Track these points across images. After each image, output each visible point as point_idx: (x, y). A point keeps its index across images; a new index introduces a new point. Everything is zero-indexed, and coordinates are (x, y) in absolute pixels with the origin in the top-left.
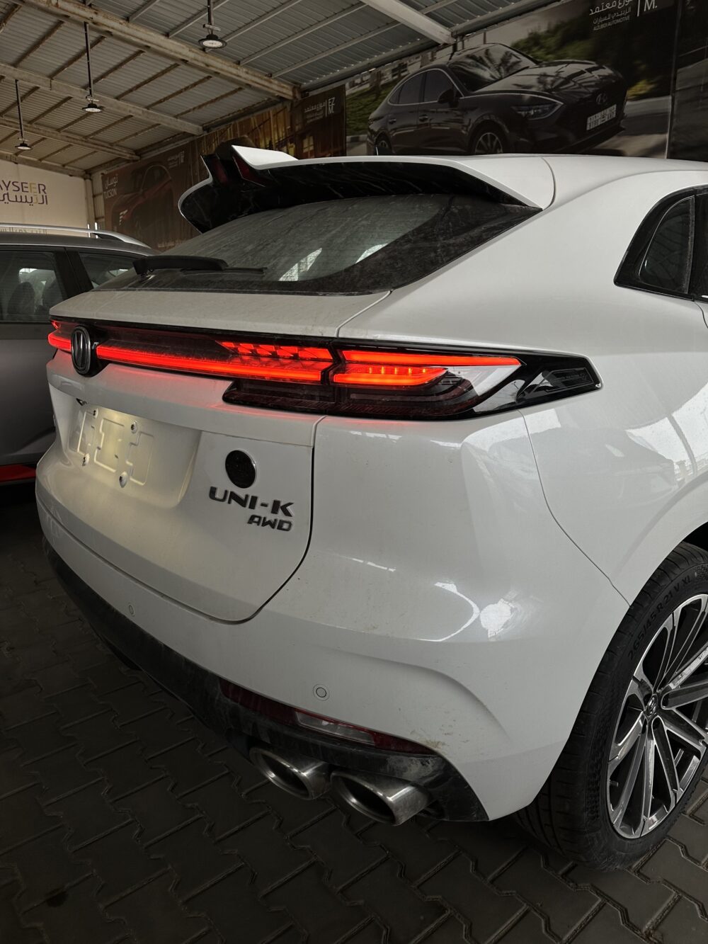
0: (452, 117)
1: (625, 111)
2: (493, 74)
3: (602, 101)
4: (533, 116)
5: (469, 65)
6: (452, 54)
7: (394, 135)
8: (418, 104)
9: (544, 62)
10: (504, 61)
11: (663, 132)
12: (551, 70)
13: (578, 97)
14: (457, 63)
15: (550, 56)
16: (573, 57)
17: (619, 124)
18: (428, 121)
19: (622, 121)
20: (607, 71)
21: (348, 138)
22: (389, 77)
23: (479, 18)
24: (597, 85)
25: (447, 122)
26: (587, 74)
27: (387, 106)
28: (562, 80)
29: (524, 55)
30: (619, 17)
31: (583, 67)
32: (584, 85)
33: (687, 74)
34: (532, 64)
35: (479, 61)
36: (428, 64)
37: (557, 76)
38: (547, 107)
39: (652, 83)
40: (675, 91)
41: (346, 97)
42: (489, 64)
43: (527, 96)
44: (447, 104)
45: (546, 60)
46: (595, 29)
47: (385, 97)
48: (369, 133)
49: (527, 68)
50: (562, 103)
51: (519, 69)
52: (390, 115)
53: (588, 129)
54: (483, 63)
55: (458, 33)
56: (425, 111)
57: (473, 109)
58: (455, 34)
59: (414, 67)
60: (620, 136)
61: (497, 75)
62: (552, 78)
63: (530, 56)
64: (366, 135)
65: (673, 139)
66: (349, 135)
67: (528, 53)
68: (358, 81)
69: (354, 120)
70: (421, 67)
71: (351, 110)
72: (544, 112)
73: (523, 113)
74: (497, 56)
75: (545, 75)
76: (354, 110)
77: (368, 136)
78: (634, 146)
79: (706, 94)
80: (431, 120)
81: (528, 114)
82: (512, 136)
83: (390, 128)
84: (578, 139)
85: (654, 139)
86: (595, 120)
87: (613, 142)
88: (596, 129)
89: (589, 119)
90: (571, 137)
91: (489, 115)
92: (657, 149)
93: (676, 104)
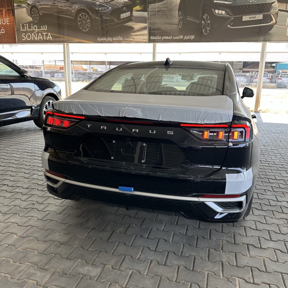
0: (67, 5)
1: (133, 14)
3: (125, 10)
4: (101, 10)
7: (40, 7)
11: (146, 23)
13: (117, 7)
19: (133, 17)
20: (126, 1)
21: (15, 4)
24: (123, 4)
25: (65, 6)
33: (151, 6)
38: (106, 8)
39: (141, 7)
40: (148, 11)
43: (98, 3)
48: (27, 4)
50: (111, 8)
53: (121, 18)
56: (54, 0)
57: (76, 3)
60: (132, 22)
64: (25, 5)
65: (149, 26)
72: (105, 10)
73: (97, 9)
77: (27, 6)
78: (137, 26)
79: (158, 14)
80: (57, 4)
81: (99, 9)
82: (93, 16)
83: (38, 4)
84: (118, 21)
85: (143, 25)
86: (123, 16)
87: (130, 23)
88: (124, 19)
89: (121, 15)
90: (116, 20)
91: (83, 7)
92: (145, 28)
93: (149, 15)
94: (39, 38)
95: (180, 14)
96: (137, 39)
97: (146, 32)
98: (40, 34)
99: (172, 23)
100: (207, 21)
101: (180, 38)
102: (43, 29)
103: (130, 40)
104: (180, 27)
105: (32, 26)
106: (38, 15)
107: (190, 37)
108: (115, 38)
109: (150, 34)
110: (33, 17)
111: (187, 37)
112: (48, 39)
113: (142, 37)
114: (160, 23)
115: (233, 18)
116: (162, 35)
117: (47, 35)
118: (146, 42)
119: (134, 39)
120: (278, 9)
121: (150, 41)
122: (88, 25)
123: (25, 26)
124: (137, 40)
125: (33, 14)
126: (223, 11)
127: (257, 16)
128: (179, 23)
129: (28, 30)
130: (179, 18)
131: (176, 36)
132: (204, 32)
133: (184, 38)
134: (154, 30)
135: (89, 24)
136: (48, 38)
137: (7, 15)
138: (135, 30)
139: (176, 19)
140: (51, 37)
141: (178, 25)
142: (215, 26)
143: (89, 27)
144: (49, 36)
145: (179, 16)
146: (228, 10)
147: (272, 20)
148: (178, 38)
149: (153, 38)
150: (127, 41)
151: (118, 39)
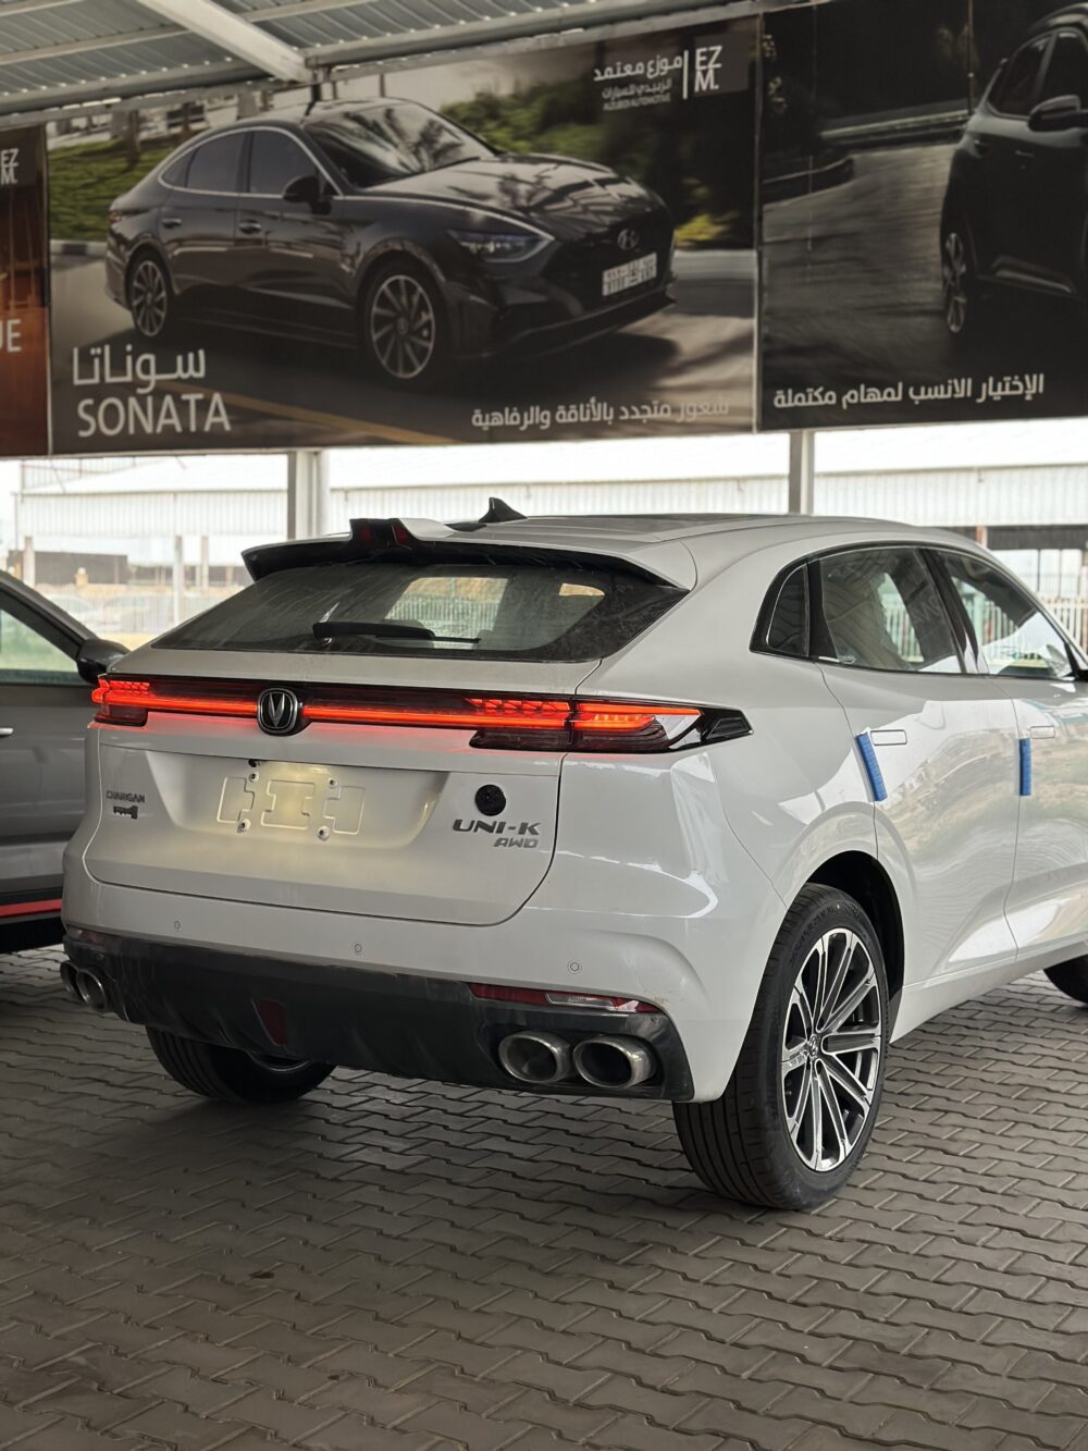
0: (318, 234)
1: (673, 269)
2: (405, 160)
3: (628, 244)
4: (498, 253)
5: (351, 132)
6: (311, 106)
7: (177, 252)
8: (235, 194)
9: (511, 154)
10: (428, 138)
11: (749, 315)
12: (526, 171)
13: (583, 230)
14: (321, 124)
15: (521, 144)
16: (567, 153)
17: (665, 290)
18: (260, 235)
19: (670, 286)
20: (633, 189)
21: (56, 244)
22: (158, 126)
23: (365, 41)
24: (615, 212)
25: (307, 242)
26: (597, 190)
27: (157, 189)
28: (547, 194)
29: (469, 134)
30: (650, 94)
31: (590, 175)
32: (592, 208)
33: (782, 215)
34: (487, 154)
35: (373, 129)
36: (255, 115)
37: (539, 183)
38: (521, 241)
39: (717, 224)
40: (761, 243)
41: (47, 153)
42: (396, 139)
43: (479, 214)
44: (305, 205)
45: (515, 150)
46: (606, 107)
47: (150, 169)
48: (112, 241)
49: (476, 159)
50: (551, 238)
51: (461, 157)
52: (164, 209)
53: (606, 292)
54: (381, 134)
55: (321, 62)
56: (253, 213)
57: (364, 224)
58: (313, 62)
59: (222, 116)
60: (668, 313)
61: (413, 164)
62: (528, 187)
63: (480, 136)
64: (104, 245)
65: (766, 330)
66: (56, 238)
67: (477, 131)
68: (80, 122)
69: (71, 207)
70: (239, 118)
71: (64, 182)
72: (516, 250)
73: (473, 247)
74: (413, 126)
75: (514, 179)
76: (71, 183)
77: (110, 248)
78: (694, 333)
79: (817, 257)
80: (267, 233)
81: (483, 249)
82: (453, 290)
83: (166, 235)
84: (588, 308)
85: (731, 327)
86: (616, 279)
88: (621, 295)
89: (606, 274)
90: (574, 306)
91: (401, 240)
92: (737, 346)
93: (766, 266)
94: (162, 421)
95: (950, 246)
96: (695, 413)
97: (748, 366)
98: (168, 400)
99: (903, 305)
101: (954, 391)
102: (185, 369)
103: (656, 416)
104: (953, 328)
105: (129, 359)
106: (163, 294)
107: (1016, 388)
108: (567, 410)
109: (771, 380)
110: (139, 307)
111: (995, 389)
112: (207, 428)
113: (724, 402)
114: (829, 308)
116: (841, 384)
117: (203, 406)
118: (746, 429)
119: (676, 410)
121: (771, 420)
122: (424, 343)
123: (97, 361)
124: (694, 417)
125: (139, 292)
128: (947, 305)
129: (109, 379)
130: (947, 272)
131: (930, 384)
133: (977, 392)
134: (793, 351)
135: (428, 339)
136: (211, 419)
137: (12, 303)
138: (681, 359)
139: (927, 279)
140: (224, 419)
141: (942, 314)
143: (425, 350)
144: (217, 413)
145: (946, 258)
148: (938, 393)
149: (787, 401)
150: (639, 422)
151: (585, 416)
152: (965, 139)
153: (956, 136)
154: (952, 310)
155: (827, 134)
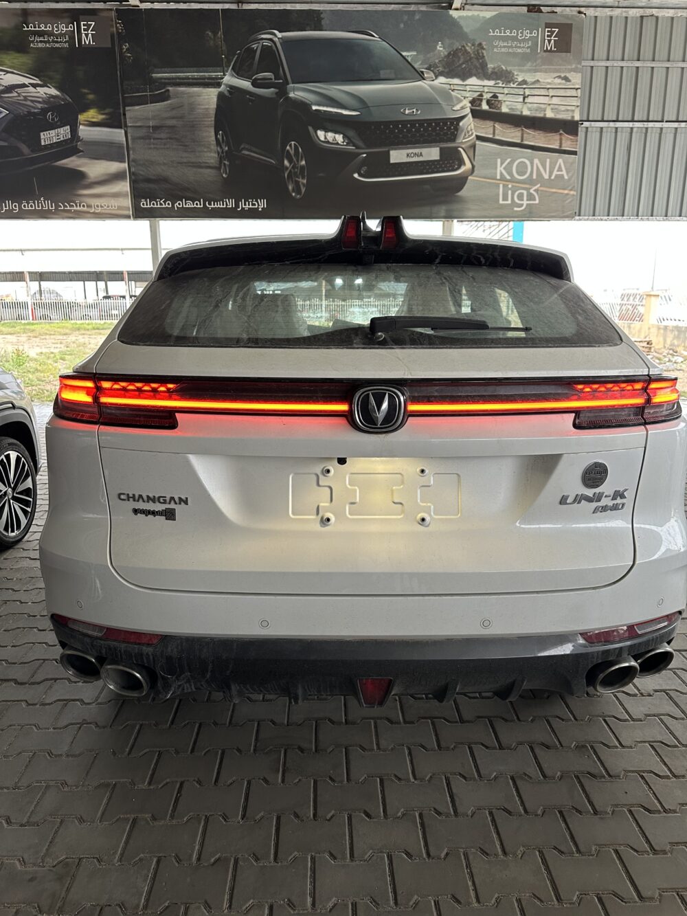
1: (80, 135)
3: (53, 119)
11: (122, 161)
13: (25, 110)
16: (10, 67)
17: (77, 145)
19: (79, 143)
20: (53, 91)
24: (44, 102)
26: (31, 89)
30: (57, 42)
31: (27, 81)
32: (30, 98)
33: (134, 113)
39: (102, 114)
40: (126, 126)
46: (32, 46)
50: (7, 112)
53: (43, 144)
60: (79, 157)
65: (132, 170)
78: (96, 169)
79: (156, 136)
84: (33, 151)
85: (115, 167)
86: (49, 137)
87: (72, 161)
88: (52, 146)
89: (42, 134)
90: (25, 149)
92: (118, 177)
93: (129, 138)
95: (220, 137)
96: (100, 208)
97: (125, 186)
99: (200, 163)
100: (298, 161)
101: (227, 204)
103: (78, 208)
104: (224, 175)
107: (255, 205)
108: (28, 203)
109: (138, 193)
111: (245, 205)
113: (115, 203)
114: (164, 161)
115: (365, 155)
116: (174, 198)
118: (128, 217)
119: (89, 206)
120: (474, 136)
121: (139, 213)
124: (99, 210)
126: (337, 136)
127: (425, 151)
128: (220, 165)
130: (219, 149)
131: (216, 200)
132: (293, 191)
133: (237, 205)
134: (148, 180)
138: (90, 181)
139: (210, 152)
141: (219, 168)
142: (321, 175)
145: (218, 143)
146: (351, 133)
147: (461, 163)
148: (220, 205)
149: (147, 205)
150: (69, 211)
151: (38, 207)
152: (223, 86)
153: (219, 85)
154: (223, 167)
155: (154, 75)
